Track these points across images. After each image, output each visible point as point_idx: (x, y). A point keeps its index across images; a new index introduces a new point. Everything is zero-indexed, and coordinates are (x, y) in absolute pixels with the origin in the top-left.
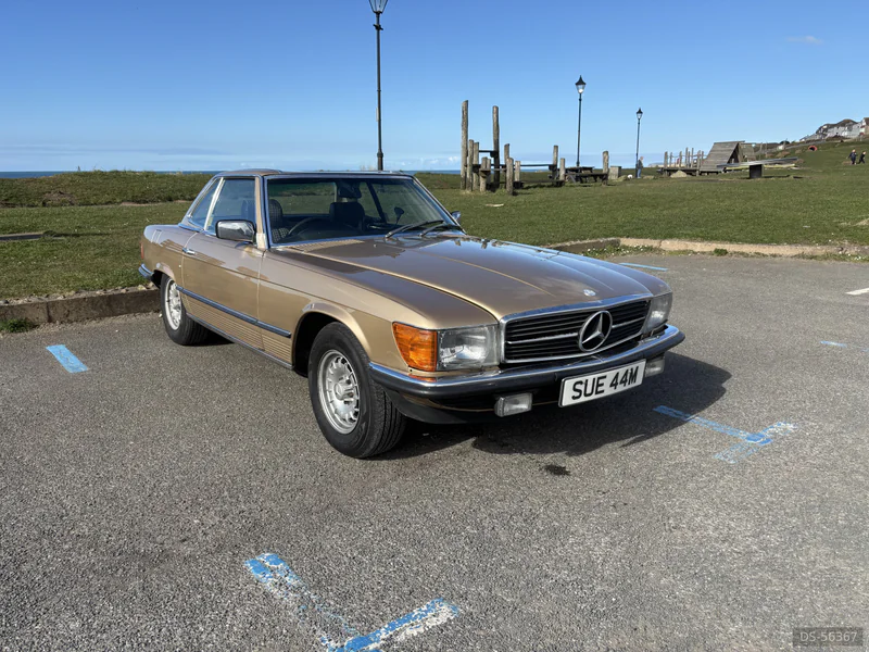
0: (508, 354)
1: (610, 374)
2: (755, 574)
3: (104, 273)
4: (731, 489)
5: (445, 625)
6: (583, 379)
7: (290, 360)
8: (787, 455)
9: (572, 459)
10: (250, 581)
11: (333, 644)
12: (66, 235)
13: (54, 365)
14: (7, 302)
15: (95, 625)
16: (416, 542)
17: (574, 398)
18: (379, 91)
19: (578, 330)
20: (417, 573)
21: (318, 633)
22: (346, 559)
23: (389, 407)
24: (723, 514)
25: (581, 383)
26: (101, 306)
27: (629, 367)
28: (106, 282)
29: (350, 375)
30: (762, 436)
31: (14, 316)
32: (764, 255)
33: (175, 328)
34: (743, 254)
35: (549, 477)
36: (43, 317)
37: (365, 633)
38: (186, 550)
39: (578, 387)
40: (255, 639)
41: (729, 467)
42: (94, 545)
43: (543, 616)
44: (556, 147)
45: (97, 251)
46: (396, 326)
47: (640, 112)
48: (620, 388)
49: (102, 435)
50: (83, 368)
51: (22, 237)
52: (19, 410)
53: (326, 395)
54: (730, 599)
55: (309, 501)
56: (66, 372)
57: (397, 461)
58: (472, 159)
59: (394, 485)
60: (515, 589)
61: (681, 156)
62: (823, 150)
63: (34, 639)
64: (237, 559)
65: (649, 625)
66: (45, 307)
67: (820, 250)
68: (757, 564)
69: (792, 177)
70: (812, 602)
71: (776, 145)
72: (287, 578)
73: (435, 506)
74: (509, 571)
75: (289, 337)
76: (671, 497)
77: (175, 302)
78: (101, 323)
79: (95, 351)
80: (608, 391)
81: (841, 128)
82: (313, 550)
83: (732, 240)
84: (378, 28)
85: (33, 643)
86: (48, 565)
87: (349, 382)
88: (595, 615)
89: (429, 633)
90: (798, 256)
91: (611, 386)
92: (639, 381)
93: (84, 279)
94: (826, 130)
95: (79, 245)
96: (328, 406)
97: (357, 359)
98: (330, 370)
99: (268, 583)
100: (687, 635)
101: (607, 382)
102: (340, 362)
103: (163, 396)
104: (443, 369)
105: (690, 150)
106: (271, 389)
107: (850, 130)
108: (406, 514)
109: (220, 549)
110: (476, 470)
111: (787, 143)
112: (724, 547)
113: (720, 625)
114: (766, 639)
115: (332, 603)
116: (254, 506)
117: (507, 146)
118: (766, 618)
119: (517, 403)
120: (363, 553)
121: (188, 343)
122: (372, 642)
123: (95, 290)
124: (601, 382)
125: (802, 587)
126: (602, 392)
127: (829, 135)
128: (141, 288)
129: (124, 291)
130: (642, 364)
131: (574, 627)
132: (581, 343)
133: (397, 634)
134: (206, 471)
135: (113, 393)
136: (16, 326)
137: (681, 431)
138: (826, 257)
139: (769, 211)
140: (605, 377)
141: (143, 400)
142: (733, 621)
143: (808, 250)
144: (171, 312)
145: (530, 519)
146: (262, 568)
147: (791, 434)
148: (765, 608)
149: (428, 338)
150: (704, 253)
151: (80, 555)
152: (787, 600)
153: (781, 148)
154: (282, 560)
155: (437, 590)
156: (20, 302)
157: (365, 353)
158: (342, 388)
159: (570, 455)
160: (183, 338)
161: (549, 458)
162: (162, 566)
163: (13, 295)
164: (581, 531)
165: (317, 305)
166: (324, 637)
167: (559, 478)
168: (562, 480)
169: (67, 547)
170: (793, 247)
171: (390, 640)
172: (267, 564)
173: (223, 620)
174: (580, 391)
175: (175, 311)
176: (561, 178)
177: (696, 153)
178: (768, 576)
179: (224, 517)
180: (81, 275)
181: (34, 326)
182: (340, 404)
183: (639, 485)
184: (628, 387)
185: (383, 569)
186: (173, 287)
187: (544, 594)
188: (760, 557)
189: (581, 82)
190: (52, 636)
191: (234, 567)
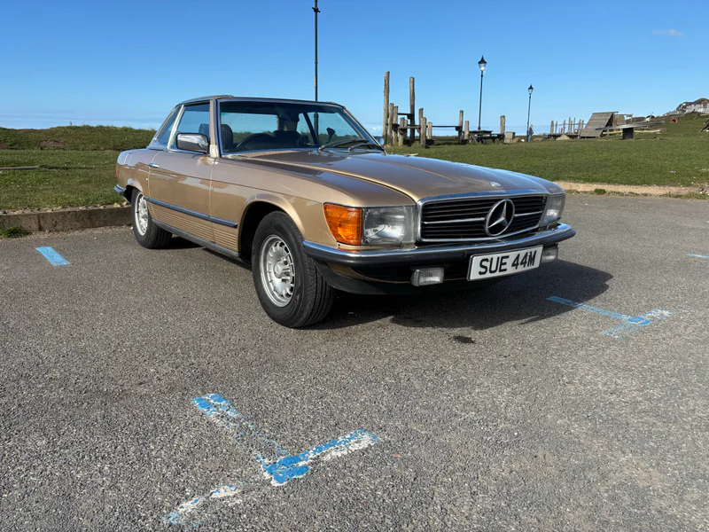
0: (424, 234)
1: (513, 255)
2: (642, 418)
3: (86, 194)
4: (617, 356)
5: (366, 450)
6: (489, 257)
7: (236, 249)
8: (665, 332)
9: (477, 332)
10: (196, 413)
11: (266, 461)
12: (57, 168)
13: (41, 260)
14: (5, 213)
15: (59, 443)
16: (342, 388)
17: (481, 273)
18: (316, 63)
19: (485, 215)
20: (342, 411)
21: (254, 453)
22: (280, 399)
23: (320, 281)
24: (610, 374)
25: (487, 260)
26: (83, 219)
27: (528, 250)
28: (88, 200)
29: (287, 256)
30: (642, 319)
31: (10, 225)
32: (637, 194)
33: (143, 234)
34: (618, 193)
35: (457, 345)
36: (35, 226)
37: (295, 454)
38: (143, 390)
39: (484, 263)
40: (198, 455)
41: (614, 341)
42: (64, 384)
43: (453, 446)
44: (462, 112)
45: (82, 179)
46: (326, 205)
47: (531, 88)
48: (521, 269)
49: (77, 309)
50: (65, 263)
51: (20, 169)
52: (10, 290)
53: (266, 276)
54: (620, 436)
55: (250, 357)
56: (51, 265)
57: (326, 331)
58: (392, 120)
59: (323, 348)
60: (427, 424)
61: (564, 124)
62: (683, 121)
63: (6, 452)
64: (186, 398)
65: (548, 453)
66: (36, 218)
67: (684, 190)
68: (643, 411)
69: (658, 138)
70: (694, 440)
71: (643, 118)
72: (228, 412)
73: (359, 362)
74: (423, 411)
75: (236, 227)
76: (564, 360)
77: (143, 212)
78: (83, 233)
79: (76, 251)
80: (510, 270)
81: (698, 106)
82: (251, 392)
83: (609, 182)
84: (316, 10)
85: (4, 455)
86: (23, 399)
87: (286, 263)
88: (499, 445)
89: (352, 455)
90: (666, 195)
91: (513, 265)
92: (537, 264)
93: (69, 197)
94: (685, 107)
95: (68, 175)
96: (269, 285)
97: (293, 240)
98: (270, 254)
99: (212, 415)
100: (582, 462)
101: (510, 261)
102: (278, 245)
103: (130, 282)
104: (367, 244)
105: (573, 119)
106: (221, 280)
107: (705, 107)
108: (333, 368)
109: (172, 390)
110: (394, 338)
111: (653, 117)
112: (613, 398)
113: (612, 455)
114: (654, 467)
115: (267, 431)
116: (202, 360)
117: (421, 110)
118: (653, 451)
119: (431, 275)
120: (295, 395)
121: (152, 247)
122: (301, 460)
123: (78, 206)
124: (504, 261)
125: (684, 429)
126: (505, 270)
127: (687, 111)
128: (116, 205)
129: (102, 207)
130: (539, 249)
131: (481, 454)
132: (487, 227)
133: (324, 455)
134: (162, 335)
135: (89, 280)
136: (12, 232)
137: (572, 314)
138: (689, 196)
139: (641, 161)
140: (508, 257)
141: (113, 285)
142: (624, 453)
143: (674, 190)
144: (140, 222)
145: (441, 374)
146: (207, 405)
147: (667, 318)
148: (652, 444)
149: (353, 215)
150: (586, 192)
151: (51, 392)
152: (671, 438)
153: (648, 119)
154: (224, 399)
155: (359, 423)
156: (16, 213)
157: (300, 234)
158: (280, 268)
159: (475, 329)
160: (150, 243)
161: (457, 331)
162: (121, 402)
163: (11, 208)
164: (486, 384)
165: (259, 196)
166: (260, 456)
167: (467, 345)
168: (467, 347)
169: (41, 386)
170: (662, 188)
171: (317, 461)
172: (212, 401)
173: (171, 441)
174: (486, 268)
175: (143, 220)
176: (465, 138)
177: (577, 122)
178: (652, 420)
179: (177, 368)
180: (67, 196)
181: (27, 233)
182: (278, 282)
183: (536, 352)
184: (527, 268)
185: (312, 407)
186: (142, 200)
187: (454, 429)
188: (645, 405)
189: (482, 61)
190: (21, 450)
191: (183, 403)
